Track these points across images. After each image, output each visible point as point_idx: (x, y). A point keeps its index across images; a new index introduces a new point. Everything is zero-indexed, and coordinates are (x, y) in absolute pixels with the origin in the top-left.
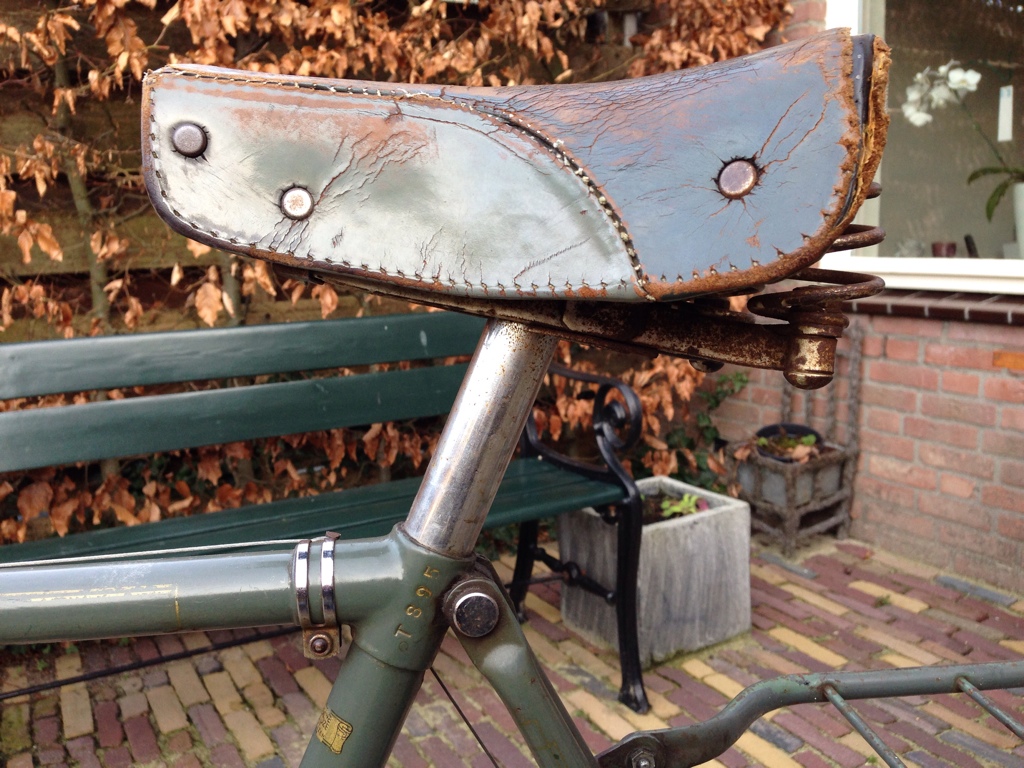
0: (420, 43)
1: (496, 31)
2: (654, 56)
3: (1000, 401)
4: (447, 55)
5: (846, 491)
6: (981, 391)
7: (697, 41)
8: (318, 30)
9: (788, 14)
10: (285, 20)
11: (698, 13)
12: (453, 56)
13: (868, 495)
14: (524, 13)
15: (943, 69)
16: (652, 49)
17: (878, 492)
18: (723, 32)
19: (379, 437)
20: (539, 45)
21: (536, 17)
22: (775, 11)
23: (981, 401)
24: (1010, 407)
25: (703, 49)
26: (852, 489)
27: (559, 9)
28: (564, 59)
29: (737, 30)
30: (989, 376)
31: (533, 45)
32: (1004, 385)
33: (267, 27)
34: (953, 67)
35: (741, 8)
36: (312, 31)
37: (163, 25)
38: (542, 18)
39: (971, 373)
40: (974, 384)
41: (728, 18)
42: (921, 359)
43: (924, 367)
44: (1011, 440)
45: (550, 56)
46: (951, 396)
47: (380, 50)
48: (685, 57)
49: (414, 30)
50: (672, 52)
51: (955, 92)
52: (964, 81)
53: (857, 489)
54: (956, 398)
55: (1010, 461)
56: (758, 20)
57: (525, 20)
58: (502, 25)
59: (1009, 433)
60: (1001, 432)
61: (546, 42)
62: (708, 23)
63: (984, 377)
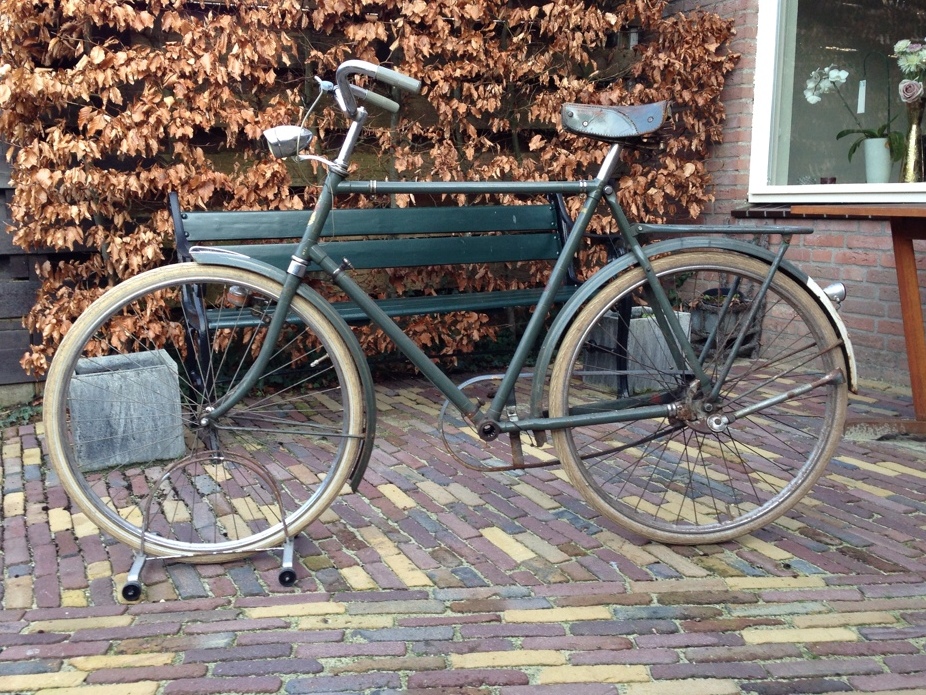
0: (515, 56)
1: (557, 49)
2: (648, 62)
3: (842, 264)
4: (530, 64)
5: (757, 328)
6: (833, 260)
7: (675, 52)
8: (465, 51)
9: (733, 34)
10: (449, 47)
11: (676, 35)
12: (533, 64)
13: (770, 330)
14: (574, 39)
15: (826, 69)
16: (647, 57)
17: (776, 327)
18: (690, 48)
19: (483, 277)
20: (581, 56)
21: (580, 42)
22: (725, 32)
23: (833, 265)
24: (847, 267)
25: (678, 57)
26: (761, 326)
27: (594, 38)
28: (595, 64)
29: (700, 45)
30: (837, 250)
31: (578, 57)
32: (844, 255)
33: (440, 51)
34: (832, 69)
35: (702, 32)
36: (461, 52)
37: (390, 51)
38: (584, 42)
39: (828, 249)
40: (829, 255)
41: (694, 38)
42: (801, 244)
43: (803, 248)
45: (587, 62)
46: (817, 264)
47: (495, 63)
48: (666, 63)
49: (513, 50)
50: (659, 59)
51: (833, 83)
52: (838, 77)
53: (763, 327)
54: (820, 265)
56: (713, 39)
57: (575, 44)
58: (561, 45)
61: (585, 55)
62: (682, 40)
63: (834, 251)
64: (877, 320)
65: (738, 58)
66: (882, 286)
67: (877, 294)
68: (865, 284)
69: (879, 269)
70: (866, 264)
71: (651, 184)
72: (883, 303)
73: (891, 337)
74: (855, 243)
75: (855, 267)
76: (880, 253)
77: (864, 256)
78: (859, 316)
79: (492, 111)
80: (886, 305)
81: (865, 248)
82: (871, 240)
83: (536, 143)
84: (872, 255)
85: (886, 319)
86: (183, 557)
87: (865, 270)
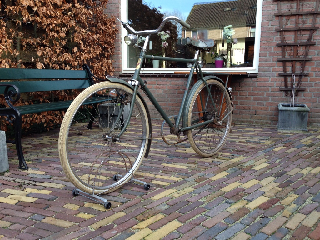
1: (78, 19)
3: (156, 89)
6: (153, 88)
23: (153, 89)
32: (157, 86)
39: (151, 85)
44: (158, 95)
55: (158, 98)
59: (157, 94)
60: (156, 94)
63: (153, 86)
64: (167, 103)
65: (118, 30)
66: (168, 94)
67: (167, 96)
68: (163, 94)
69: (167, 90)
70: (163, 89)
71: (102, 65)
72: (169, 98)
73: (171, 107)
74: (159, 83)
75: (160, 90)
76: (167, 86)
77: (162, 87)
78: (163, 102)
79: (64, 37)
80: (169, 99)
81: (162, 84)
82: (164, 82)
83: (75, 49)
84: (164, 86)
85: (170, 102)
86: (106, 191)
87: (163, 90)
